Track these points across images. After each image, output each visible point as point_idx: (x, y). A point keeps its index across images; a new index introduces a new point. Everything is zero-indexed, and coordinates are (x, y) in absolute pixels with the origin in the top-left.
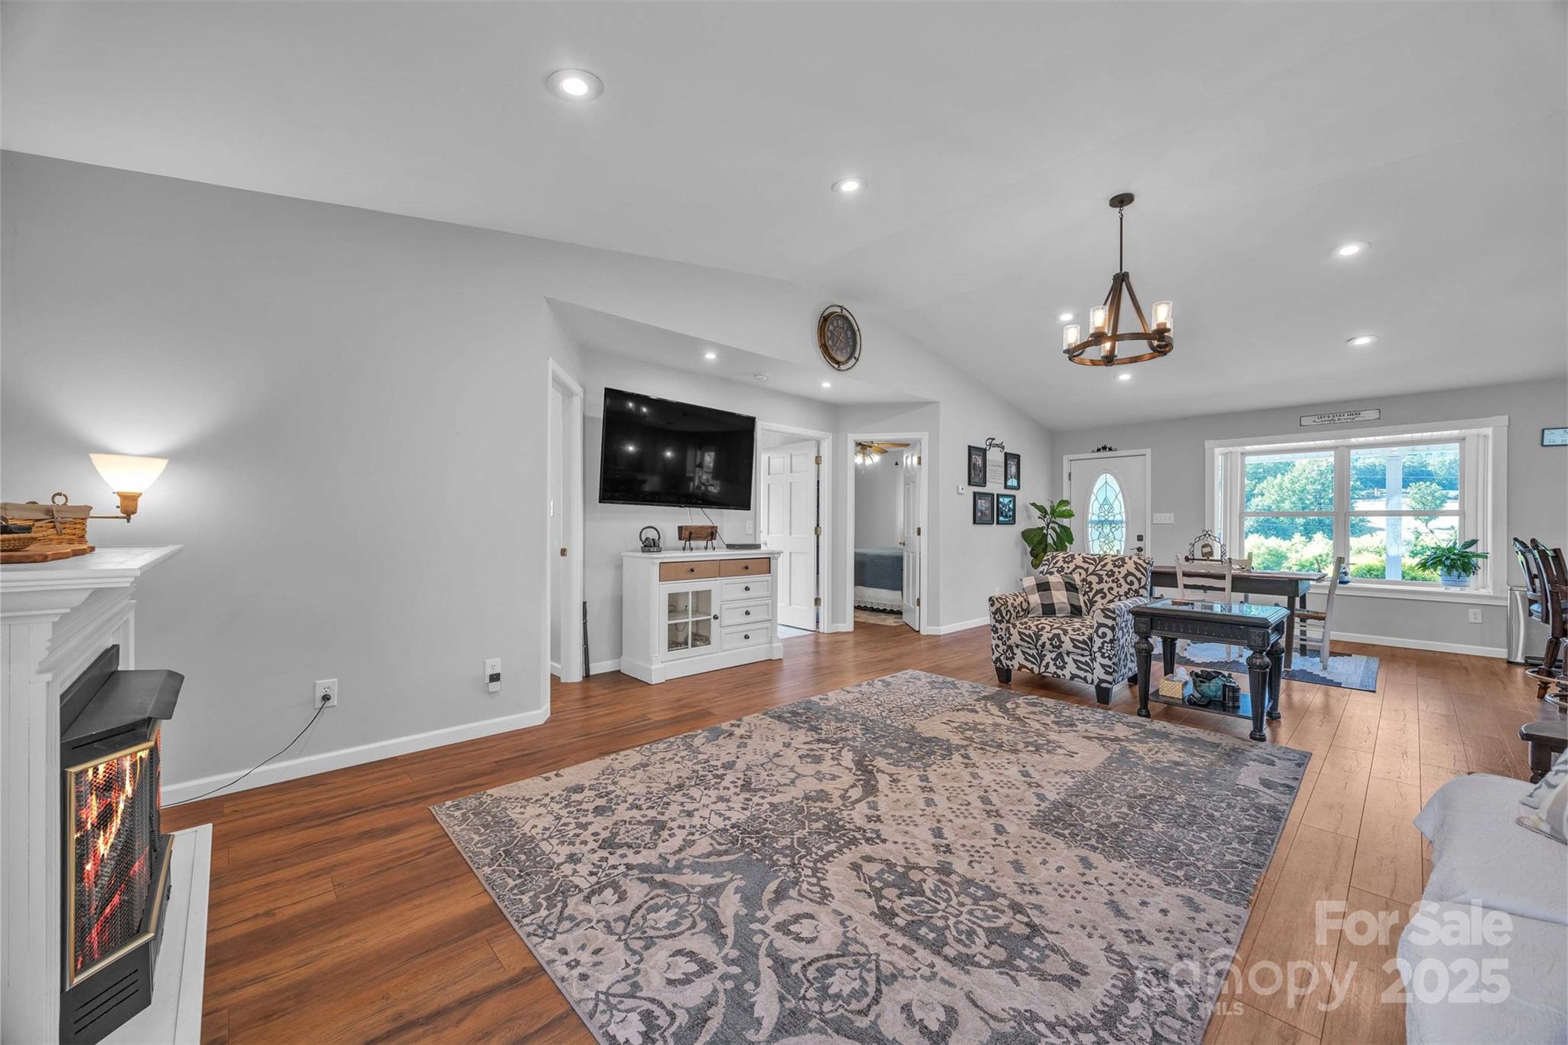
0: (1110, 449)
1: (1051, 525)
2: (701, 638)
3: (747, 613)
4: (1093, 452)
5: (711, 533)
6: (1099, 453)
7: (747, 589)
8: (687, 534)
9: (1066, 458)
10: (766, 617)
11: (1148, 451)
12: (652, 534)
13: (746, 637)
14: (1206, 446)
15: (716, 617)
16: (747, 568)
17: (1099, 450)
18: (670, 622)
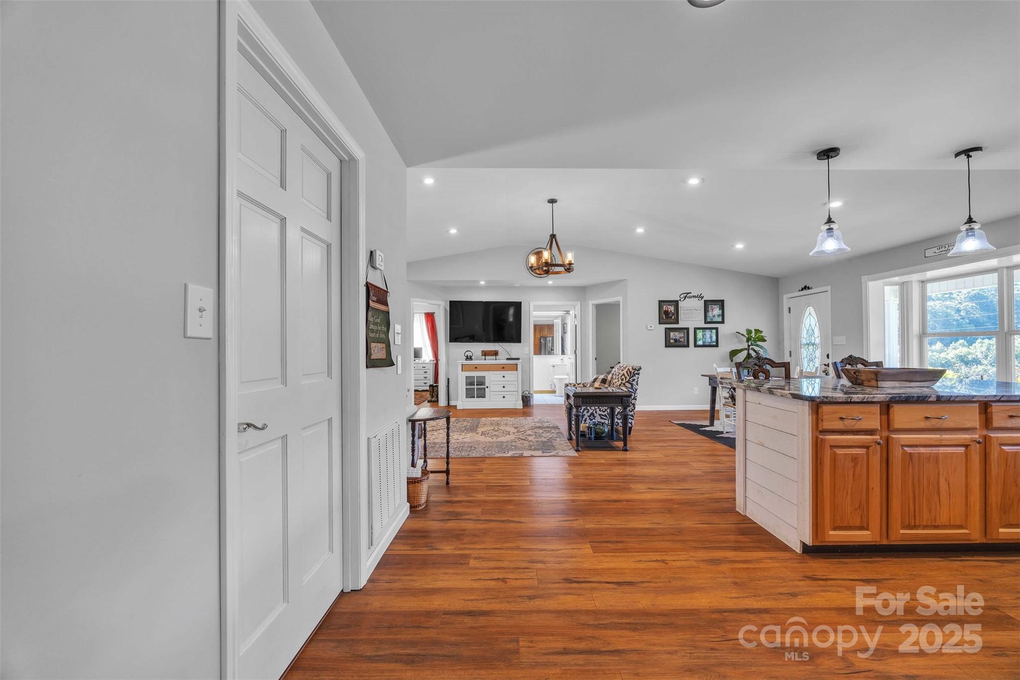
0: (809, 288)
1: (751, 347)
2: (482, 395)
3: (504, 387)
4: (799, 291)
5: (496, 353)
6: (802, 291)
7: (504, 377)
8: (485, 354)
9: (785, 297)
10: (514, 390)
11: (828, 288)
12: (469, 354)
13: (504, 397)
14: (863, 281)
15: (487, 387)
16: (503, 368)
17: (802, 290)
18: (467, 387)
